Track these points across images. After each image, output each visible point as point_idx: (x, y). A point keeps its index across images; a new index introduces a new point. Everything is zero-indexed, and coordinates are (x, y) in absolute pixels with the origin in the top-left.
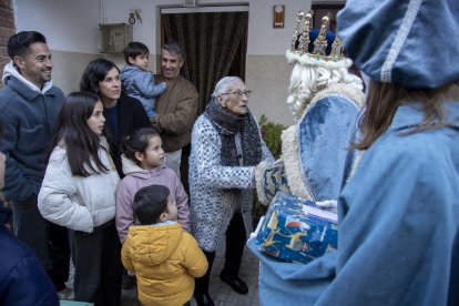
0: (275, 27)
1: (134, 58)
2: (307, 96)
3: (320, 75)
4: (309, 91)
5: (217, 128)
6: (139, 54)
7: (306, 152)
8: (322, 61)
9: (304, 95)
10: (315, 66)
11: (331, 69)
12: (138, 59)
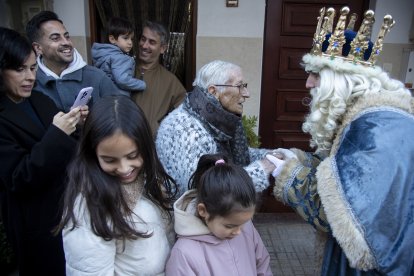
0: (228, 5)
1: (116, 38)
2: (342, 110)
3: (357, 84)
4: (344, 105)
5: (212, 132)
6: (122, 33)
7: (352, 189)
8: (359, 67)
9: (338, 108)
10: (351, 73)
11: (370, 78)
12: (121, 39)
